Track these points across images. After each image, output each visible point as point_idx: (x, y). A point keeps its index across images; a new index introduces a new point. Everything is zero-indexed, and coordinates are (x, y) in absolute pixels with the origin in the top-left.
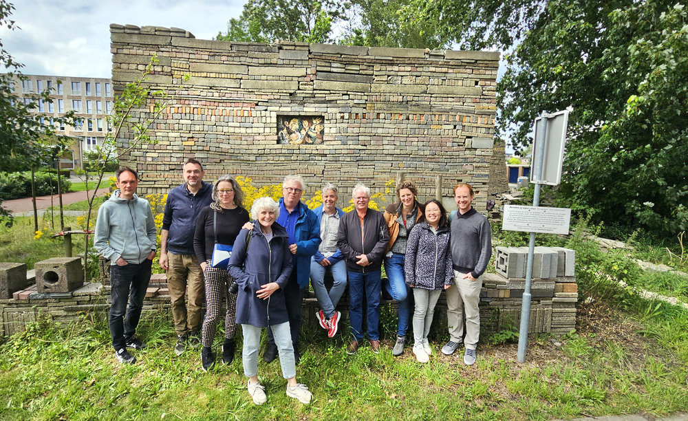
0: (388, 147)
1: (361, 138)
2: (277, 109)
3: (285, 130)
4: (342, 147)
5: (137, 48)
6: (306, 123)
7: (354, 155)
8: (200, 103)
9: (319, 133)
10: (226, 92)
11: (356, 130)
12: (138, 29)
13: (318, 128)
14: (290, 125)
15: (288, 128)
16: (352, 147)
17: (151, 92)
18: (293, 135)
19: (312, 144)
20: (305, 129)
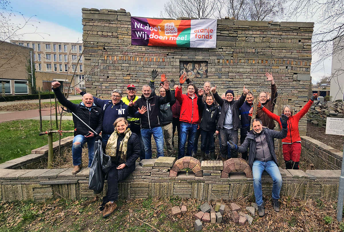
0: (246, 80)
1: (230, 74)
2: (180, 57)
3: (184, 70)
4: (218, 80)
5: (98, 22)
6: (197, 66)
7: (226, 84)
8: (134, 54)
9: (204, 71)
10: (150, 47)
11: (227, 70)
12: (98, 11)
13: (204, 69)
14: (187, 67)
15: (186, 69)
16: (224, 80)
17: (106, 48)
18: (189, 73)
19: (201, 78)
20: (196, 69)
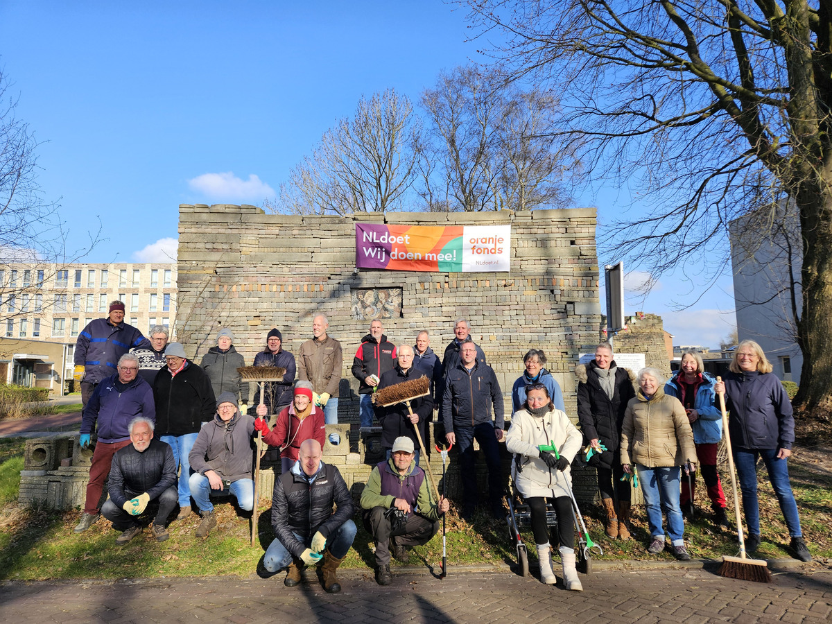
0: (475, 318)
1: (444, 309)
2: (351, 281)
3: (360, 304)
4: (423, 319)
5: (206, 227)
6: (382, 295)
7: (437, 328)
8: (268, 279)
9: (396, 305)
10: (297, 266)
11: (439, 301)
12: (206, 207)
13: (397, 301)
14: (365, 299)
15: (362, 302)
16: (434, 319)
17: (218, 270)
18: (368, 310)
19: (390, 318)
20: (381, 302)
